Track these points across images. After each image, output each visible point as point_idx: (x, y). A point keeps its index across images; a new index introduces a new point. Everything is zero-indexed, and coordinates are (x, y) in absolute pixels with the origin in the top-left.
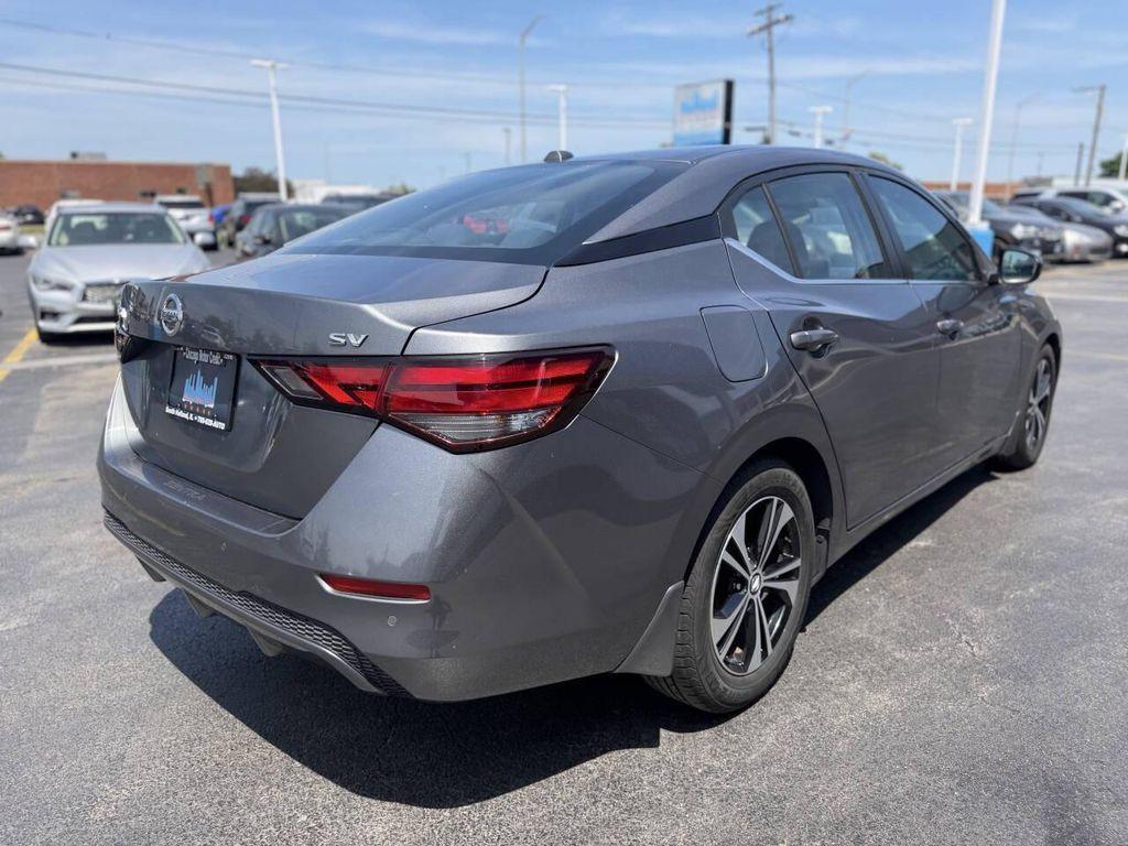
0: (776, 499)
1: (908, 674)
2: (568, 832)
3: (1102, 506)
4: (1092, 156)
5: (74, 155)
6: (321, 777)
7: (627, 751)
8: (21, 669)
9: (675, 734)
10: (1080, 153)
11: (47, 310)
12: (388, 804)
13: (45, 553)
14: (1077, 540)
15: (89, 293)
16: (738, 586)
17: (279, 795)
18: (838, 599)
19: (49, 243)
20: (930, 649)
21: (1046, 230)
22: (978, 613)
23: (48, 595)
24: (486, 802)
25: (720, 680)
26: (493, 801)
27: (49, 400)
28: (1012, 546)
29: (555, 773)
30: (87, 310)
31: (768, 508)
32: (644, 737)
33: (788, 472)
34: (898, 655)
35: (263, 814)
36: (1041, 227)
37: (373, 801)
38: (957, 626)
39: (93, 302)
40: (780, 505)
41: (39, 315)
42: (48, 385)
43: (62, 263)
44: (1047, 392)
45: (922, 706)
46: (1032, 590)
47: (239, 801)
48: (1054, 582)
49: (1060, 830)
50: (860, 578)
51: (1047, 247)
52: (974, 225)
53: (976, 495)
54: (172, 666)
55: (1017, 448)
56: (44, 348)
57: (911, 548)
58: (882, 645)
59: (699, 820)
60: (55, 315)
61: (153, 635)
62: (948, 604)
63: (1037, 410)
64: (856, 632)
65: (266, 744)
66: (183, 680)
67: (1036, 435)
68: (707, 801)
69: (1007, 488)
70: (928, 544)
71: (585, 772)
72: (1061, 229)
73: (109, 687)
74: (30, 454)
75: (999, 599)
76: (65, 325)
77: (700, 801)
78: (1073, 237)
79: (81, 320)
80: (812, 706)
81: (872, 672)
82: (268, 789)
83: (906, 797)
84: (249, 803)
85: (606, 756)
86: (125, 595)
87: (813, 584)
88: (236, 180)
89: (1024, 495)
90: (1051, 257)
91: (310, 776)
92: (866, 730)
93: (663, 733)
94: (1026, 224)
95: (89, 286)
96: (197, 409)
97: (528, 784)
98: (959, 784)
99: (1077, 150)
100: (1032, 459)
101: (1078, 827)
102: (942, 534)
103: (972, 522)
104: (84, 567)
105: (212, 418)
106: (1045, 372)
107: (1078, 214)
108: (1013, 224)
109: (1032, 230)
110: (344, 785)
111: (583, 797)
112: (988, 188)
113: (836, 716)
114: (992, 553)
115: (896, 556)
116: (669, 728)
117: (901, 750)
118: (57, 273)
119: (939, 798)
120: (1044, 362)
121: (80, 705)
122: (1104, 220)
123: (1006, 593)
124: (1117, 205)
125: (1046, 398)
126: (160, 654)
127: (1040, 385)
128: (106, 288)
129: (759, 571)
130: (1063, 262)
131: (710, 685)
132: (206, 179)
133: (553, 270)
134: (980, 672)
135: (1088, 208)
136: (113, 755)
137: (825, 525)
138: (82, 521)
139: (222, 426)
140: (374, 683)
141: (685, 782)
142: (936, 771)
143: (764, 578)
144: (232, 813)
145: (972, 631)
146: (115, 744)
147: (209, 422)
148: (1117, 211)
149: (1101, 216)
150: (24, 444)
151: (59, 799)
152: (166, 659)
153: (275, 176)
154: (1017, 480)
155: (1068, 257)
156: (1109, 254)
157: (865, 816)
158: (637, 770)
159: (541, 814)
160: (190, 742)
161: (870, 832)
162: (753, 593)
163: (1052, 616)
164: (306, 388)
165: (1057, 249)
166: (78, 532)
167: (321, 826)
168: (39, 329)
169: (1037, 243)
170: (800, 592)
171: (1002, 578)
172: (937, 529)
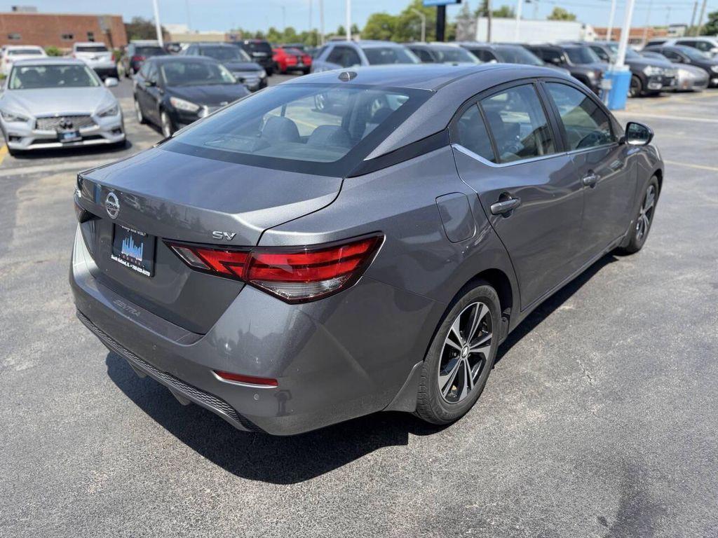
0: (479, 303)
1: (552, 397)
2: (357, 498)
3: (679, 280)
4: (703, 11)
5: (15, 8)
6: (216, 466)
7: (389, 447)
8: (35, 397)
9: (417, 437)
10: (695, 9)
11: (14, 135)
12: (255, 482)
13: (37, 316)
14: (659, 305)
15: (40, 123)
16: (455, 354)
17: (193, 477)
18: (514, 347)
19: (9, 87)
20: (566, 381)
21: (666, 70)
22: (596, 356)
23: (41, 345)
24: (311, 480)
25: (443, 409)
26: (314, 479)
27: (22, 201)
28: (621, 310)
29: (348, 462)
30: (39, 135)
31: (474, 309)
32: (399, 438)
33: (486, 287)
34: (547, 385)
35: (186, 489)
36: (663, 67)
37: (247, 480)
38: (583, 365)
39: (42, 129)
40: (481, 306)
41: (8, 138)
42: (20, 190)
43: (19, 103)
44: (652, 205)
45: (559, 418)
46: (629, 340)
47: (171, 481)
48: (643, 334)
49: (628, 495)
50: (528, 331)
51: (666, 81)
52: (619, 68)
53: (603, 272)
54: (123, 394)
55: (631, 242)
56: (13, 159)
57: (561, 311)
58: (539, 378)
59: (430, 490)
60: (19, 138)
61: (109, 373)
62: (579, 350)
63: (645, 217)
64: (524, 369)
65: (183, 445)
66: (130, 403)
67: (643, 231)
68: (434, 478)
69: (622, 267)
70: (571, 307)
71: (366, 461)
72: (676, 69)
73: (88, 408)
74: (16, 242)
75: (609, 347)
76: (25, 145)
77: (430, 479)
78: (684, 74)
79: (35, 142)
80: (496, 418)
81: (532, 395)
82: (187, 473)
83: (546, 476)
84: (177, 481)
85: (377, 451)
86: (89, 346)
87: (499, 344)
88: (126, 25)
89: (632, 273)
90: (668, 88)
91: (211, 465)
92: (526, 433)
93: (410, 436)
94: (653, 66)
95: (39, 118)
96: (131, 260)
97: (333, 469)
98: (576, 468)
99: (694, 6)
100: (638, 248)
101: (638, 493)
102: (580, 301)
103: (598, 291)
104: (61, 326)
105: (142, 268)
106: (652, 193)
107: (688, 57)
108: (645, 66)
109: (657, 71)
110: (230, 470)
111: (365, 476)
112: (632, 31)
113: (509, 425)
114: (609, 314)
115: (551, 316)
116: (413, 433)
117: (544, 446)
118: (17, 110)
119: (564, 476)
120: (651, 187)
121: (72, 420)
122: (706, 62)
123: (614, 342)
124: (714, 50)
125: (651, 207)
126: (115, 386)
127: (648, 201)
128: (50, 120)
129: (468, 344)
130: (676, 91)
131: (437, 412)
132: (107, 28)
133: (346, 180)
134: (593, 395)
135: (695, 53)
136: (96, 453)
137: (508, 311)
138: (56, 293)
139: (148, 274)
140: (247, 427)
141: (422, 467)
142: (563, 459)
143: (470, 348)
144: (168, 488)
145: (592, 368)
146: (96, 445)
147: (140, 270)
148: (715, 54)
149: (704, 59)
150: (11, 235)
151: (69, 480)
152: (119, 389)
153: (153, 23)
154: (629, 261)
155: (679, 87)
156: (706, 86)
157: (522, 487)
158: (395, 459)
159: (341, 487)
160: (139, 443)
161: (524, 497)
162: (463, 357)
163: (639, 357)
164: (199, 261)
165: (673, 83)
166: (55, 301)
167: (218, 496)
168: (8, 147)
169: (660, 79)
170: (491, 351)
171: (612, 332)
172: (577, 297)
